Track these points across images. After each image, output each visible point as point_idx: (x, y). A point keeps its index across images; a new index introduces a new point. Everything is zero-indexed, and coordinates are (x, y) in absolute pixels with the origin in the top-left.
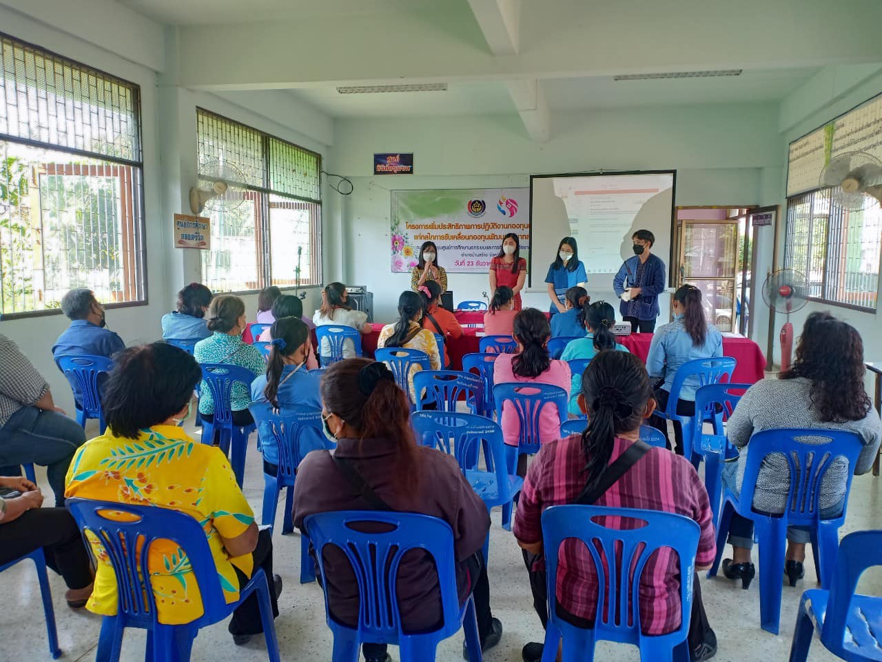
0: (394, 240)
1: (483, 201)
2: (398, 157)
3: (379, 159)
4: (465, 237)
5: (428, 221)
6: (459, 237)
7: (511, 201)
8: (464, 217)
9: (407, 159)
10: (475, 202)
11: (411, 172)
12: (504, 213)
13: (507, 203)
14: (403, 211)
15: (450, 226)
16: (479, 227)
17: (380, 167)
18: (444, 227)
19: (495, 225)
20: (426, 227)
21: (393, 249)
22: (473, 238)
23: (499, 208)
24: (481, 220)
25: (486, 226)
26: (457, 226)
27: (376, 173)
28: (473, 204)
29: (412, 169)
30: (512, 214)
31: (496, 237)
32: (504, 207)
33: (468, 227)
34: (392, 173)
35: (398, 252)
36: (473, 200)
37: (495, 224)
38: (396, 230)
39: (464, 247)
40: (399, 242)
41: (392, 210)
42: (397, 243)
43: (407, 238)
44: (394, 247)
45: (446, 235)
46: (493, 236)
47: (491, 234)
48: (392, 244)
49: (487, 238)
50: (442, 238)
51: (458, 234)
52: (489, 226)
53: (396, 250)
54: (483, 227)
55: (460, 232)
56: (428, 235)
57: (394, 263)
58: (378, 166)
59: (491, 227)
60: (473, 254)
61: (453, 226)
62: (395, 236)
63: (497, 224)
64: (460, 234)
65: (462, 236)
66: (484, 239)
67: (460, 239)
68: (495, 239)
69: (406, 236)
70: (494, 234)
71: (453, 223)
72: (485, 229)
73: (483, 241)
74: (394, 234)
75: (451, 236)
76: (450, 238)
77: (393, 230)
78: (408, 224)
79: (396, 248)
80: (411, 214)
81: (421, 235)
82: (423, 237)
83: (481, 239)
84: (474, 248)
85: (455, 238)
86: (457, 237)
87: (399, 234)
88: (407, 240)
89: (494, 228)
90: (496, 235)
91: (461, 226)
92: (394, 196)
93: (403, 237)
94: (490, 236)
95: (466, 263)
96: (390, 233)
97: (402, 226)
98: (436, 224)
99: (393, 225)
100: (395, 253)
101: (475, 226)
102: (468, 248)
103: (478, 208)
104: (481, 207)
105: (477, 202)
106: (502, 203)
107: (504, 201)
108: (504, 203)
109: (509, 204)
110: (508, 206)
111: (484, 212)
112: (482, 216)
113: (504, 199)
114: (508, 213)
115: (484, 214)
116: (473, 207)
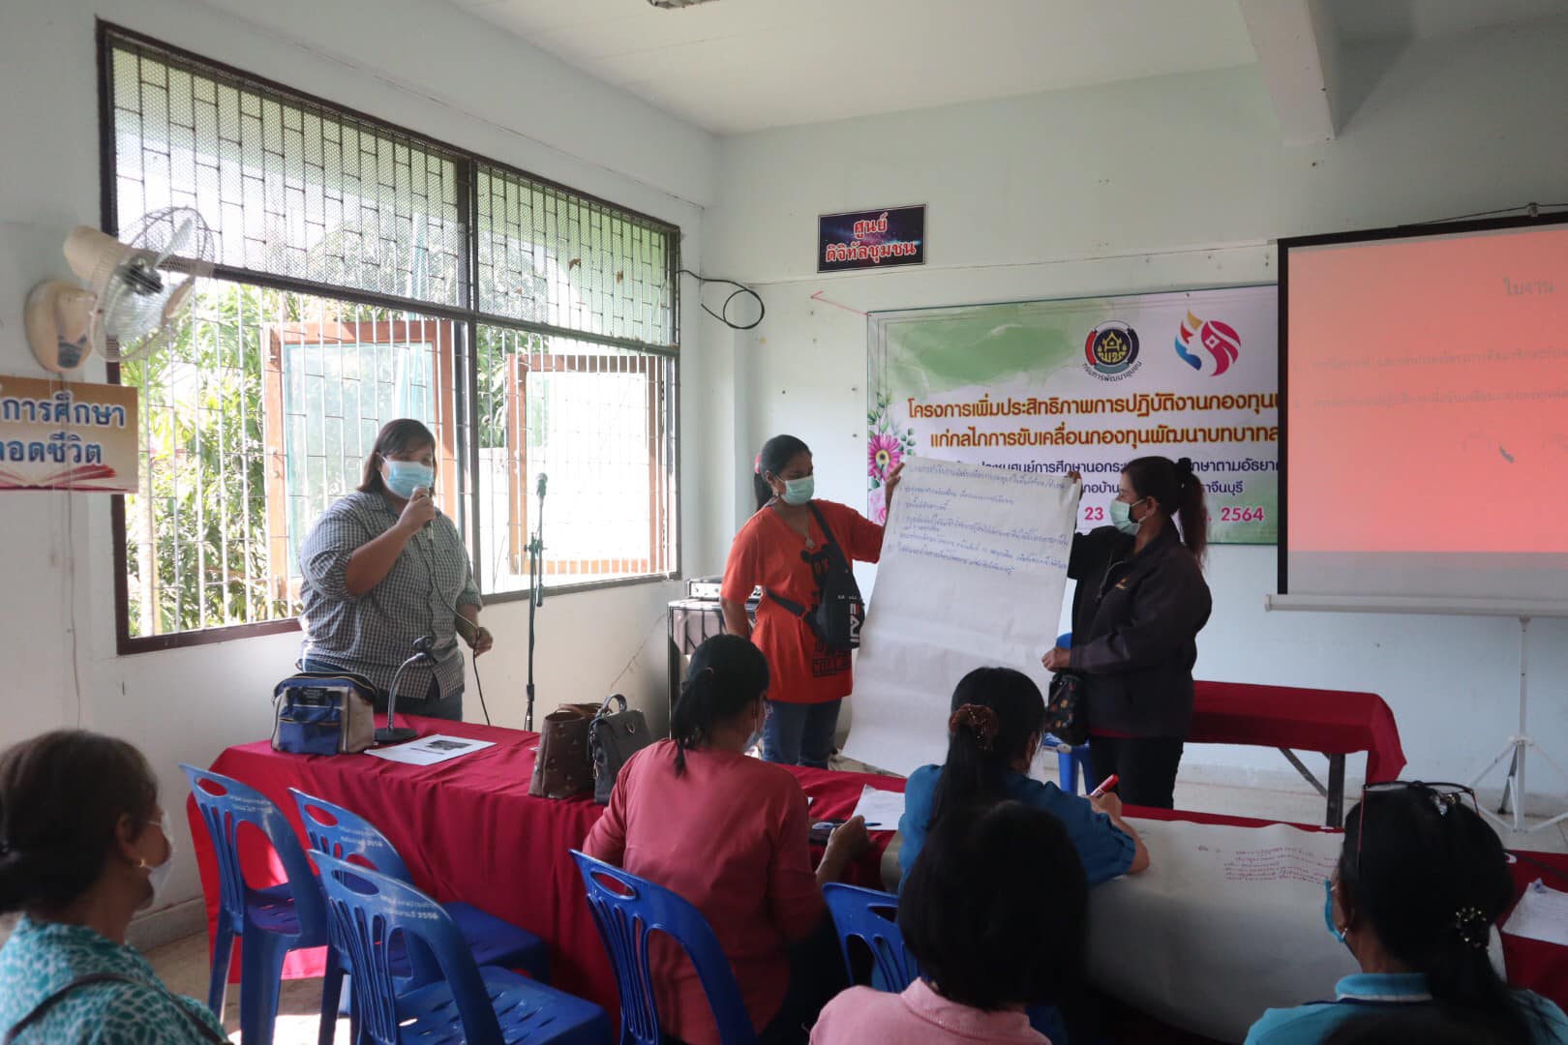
0: (876, 447)
1: (1132, 333)
2: (883, 219)
3: (834, 228)
4: (1078, 437)
5: (970, 394)
6: (1061, 436)
7: (1218, 325)
8: (1076, 380)
9: (908, 223)
10: (1105, 334)
11: (918, 258)
12: (1196, 363)
13: (1206, 333)
14: (900, 369)
15: (1034, 406)
16: (1119, 406)
17: (836, 251)
18: (1014, 408)
19: (1167, 401)
20: (966, 410)
21: (871, 473)
22: (1102, 439)
23: (1181, 351)
24: (1124, 387)
25: (1143, 404)
26: (1054, 406)
27: (825, 266)
28: (1099, 342)
29: (920, 249)
30: (1222, 367)
31: (1171, 436)
32: (1196, 346)
33: (1086, 407)
34: (867, 263)
36: (1100, 330)
37: (1169, 397)
38: (882, 422)
39: (1076, 465)
40: (889, 454)
41: (872, 365)
42: (883, 457)
43: (912, 443)
44: (876, 467)
45: (1022, 433)
46: (1163, 431)
47: (1155, 428)
48: (870, 461)
49: (1144, 438)
50: (1011, 439)
51: (1057, 427)
52: (1150, 405)
53: (882, 476)
54: (1131, 407)
55: (1063, 424)
56: (970, 433)
57: (876, 511)
58: (831, 248)
59: (1156, 406)
60: (1103, 485)
61: (1043, 407)
62: (877, 439)
63: (1175, 398)
64: (1063, 429)
65: (1068, 434)
66: (1135, 441)
67: (1063, 443)
68: (1168, 441)
69: (909, 438)
70: (1166, 427)
71: (1044, 397)
72: (1136, 413)
73: (1132, 448)
74: (877, 433)
75: (1036, 434)
76: (1032, 440)
77: (874, 420)
78: (914, 403)
79: (881, 471)
80: (924, 375)
81: (949, 435)
82: (955, 438)
83: (1127, 442)
84: (1104, 468)
85: (1048, 441)
86: (1054, 437)
87: (890, 431)
88: (910, 447)
89: (1165, 409)
90: (1171, 428)
91: (1066, 405)
92: (875, 327)
93: (899, 441)
94: (1153, 432)
95: (1082, 513)
96: (864, 428)
97: (898, 411)
98: (993, 401)
99: (874, 407)
100: (877, 485)
101: (1108, 405)
102: (1086, 466)
103: (1115, 350)
104: (1124, 348)
105: (1112, 335)
106: (1190, 335)
107: (1196, 328)
108: (1197, 333)
109: (1212, 337)
110: (1208, 342)
111: (1136, 362)
112: (1129, 374)
113: (1196, 322)
114: (1209, 362)
115: (1136, 368)
116: (1100, 349)
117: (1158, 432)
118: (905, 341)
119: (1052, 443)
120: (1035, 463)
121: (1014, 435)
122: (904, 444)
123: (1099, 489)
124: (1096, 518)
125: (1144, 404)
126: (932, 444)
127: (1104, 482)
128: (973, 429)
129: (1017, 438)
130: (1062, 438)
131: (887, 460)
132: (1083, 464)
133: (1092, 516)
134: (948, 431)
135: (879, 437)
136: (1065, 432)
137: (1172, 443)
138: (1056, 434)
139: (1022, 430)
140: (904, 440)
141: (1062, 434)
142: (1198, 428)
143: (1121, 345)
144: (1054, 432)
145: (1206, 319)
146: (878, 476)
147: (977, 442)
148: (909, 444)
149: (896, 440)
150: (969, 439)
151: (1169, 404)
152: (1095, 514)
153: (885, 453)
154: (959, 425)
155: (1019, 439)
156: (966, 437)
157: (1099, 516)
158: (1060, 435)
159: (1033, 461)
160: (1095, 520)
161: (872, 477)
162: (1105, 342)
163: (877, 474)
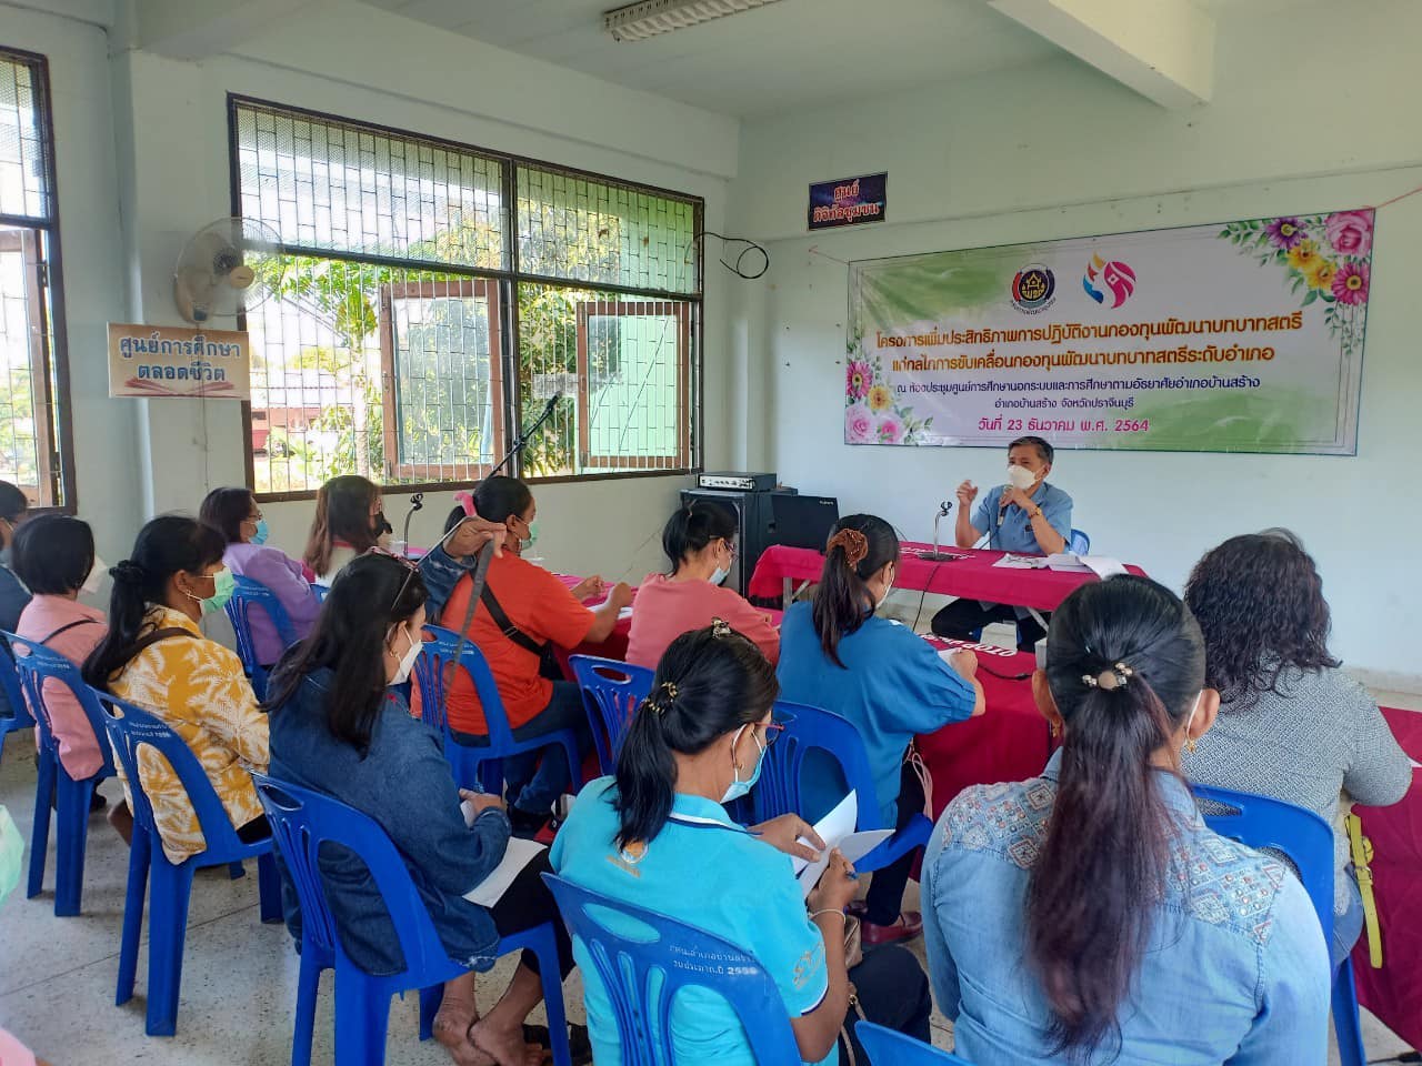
0: (852, 371)
1: (1049, 272)
2: (856, 185)
3: (820, 194)
4: (1004, 362)
6: (991, 361)
7: (1117, 265)
8: (1002, 313)
9: (874, 188)
10: (1029, 274)
11: (880, 217)
12: (1099, 297)
13: (1108, 272)
14: (872, 307)
15: (971, 336)
16: (1037, 335)
17: (821, 212)
18: (957, 339)
19: (1074, 330)
20: (921, 341)
21: (849, 392)
23: (1087, 287)
24: (1041, 319)
26: (986, 337)
27: (813, 225)
28: (1023, 282)
29: (882, 209)
30: (1120, 299)
31: (1078, 360)
32: (1099, 284)
33: (1013, 337)
34: (843, 222)
35: (859, 398)
36: (1025, 271)
37: (1077, 327)
38: (857, 352)
39: (1002, 385)
40: (862, 377)
41: (850, 305)
42: (857, 380)
43: (880, 367)
44: (852, 387)
45: (962, 359)
46: (1071, 356)
47: (1065, 353)
48: (848, 382)
49: (1056, 361)
50: (954, 364)
51: (989, 354)
52: (1062, 333)
53: (856, 395)
54: (1047, 336)
55: (993, 351)
56: (923, 359)
57: (851, 423)
58: (818, 210)
59: (1066, 334)
60: (1023, 401)
61: (978, 337)
62: (853, 365)
63: (1082, 327)
64: (992, 355)
65: (997, 359)
66: (1049, 364)
67: (993, 366)
68: (1075, 364)
69: (878, 364)
70: (1073, 352)
71: (979, 329)
72: (1050, 340)
73: (1046, 370)
74: (853, 360)
75: (972, 360)
76: (969, 365)
77: (851, 350)
78: (882, 336)
79: (856, 391)
80: (889, 312)
81: (907, 361)
82: (911, 364)
83: (1043, 365)
84: (1024, 387)
85: (981, 365)
86: (986, 362)
87: (863, 359)
88: (878, 371)
89: (1074, 337)
90: (1077, 353)
91: (996, 335)
92: (854, 275)
93: (870, 366)
94: (1063, 356)
95: (1005, 424)
96: (843, 355)
97: (870, 342)
98: (940, 333)
99: (851, 340)
100: (853, 402)
101: (1029, 335)
102: (1010, 386)
103: (1036, 288)
104: (1043, 286)
105: (1034, 275)
106: (1096, 274)
107: (1100, 267)
108: (1101, 272)
109: (1113, 276)
110: (1109, 280)
111: (1052, 297)
112: (1045, 309)
113: (1099, 262)
114: (1110, 297)
115: (1052, 302)
116: (1024, 288)
117: (1067, 356)
118: (876, 285)
119: (984, 367)
120: (971, 384)
121: (956, 360)
122: (873, 369)
123: (1020, 404)
125: (1057, 332)
126: (894, 369)
127: (1024, 399)
128: (925, 356)
129: (957, 363)
130: (993, 362)
131: (860, 382)
132: (1007, 384)
133: (1014, 426)
134: (906, 358)
135: (855, 363)
136: (995, 358)
137: (1078, 366)
138: (988, 360)
139: (962, 356)
140: (873, 366)
141: (992, 359)
142: (1098, 353)
143: (1040, 284)
144: (986, 358)
145: (1108, 260)
147: (927, 366)
148: (877, 369)
149: (867, 366)
150: (921, 365)
151: (1076, 332)
152: (1016, 424)
153: (859, 376)
154: (916, 352)
155: (959, 363)
156: (919, 363)
157: (1019, 426)
159: (969, 382)
160: (1017, 430)
161: (849, 395)
162: (1028, 282)
163: (854, 393)
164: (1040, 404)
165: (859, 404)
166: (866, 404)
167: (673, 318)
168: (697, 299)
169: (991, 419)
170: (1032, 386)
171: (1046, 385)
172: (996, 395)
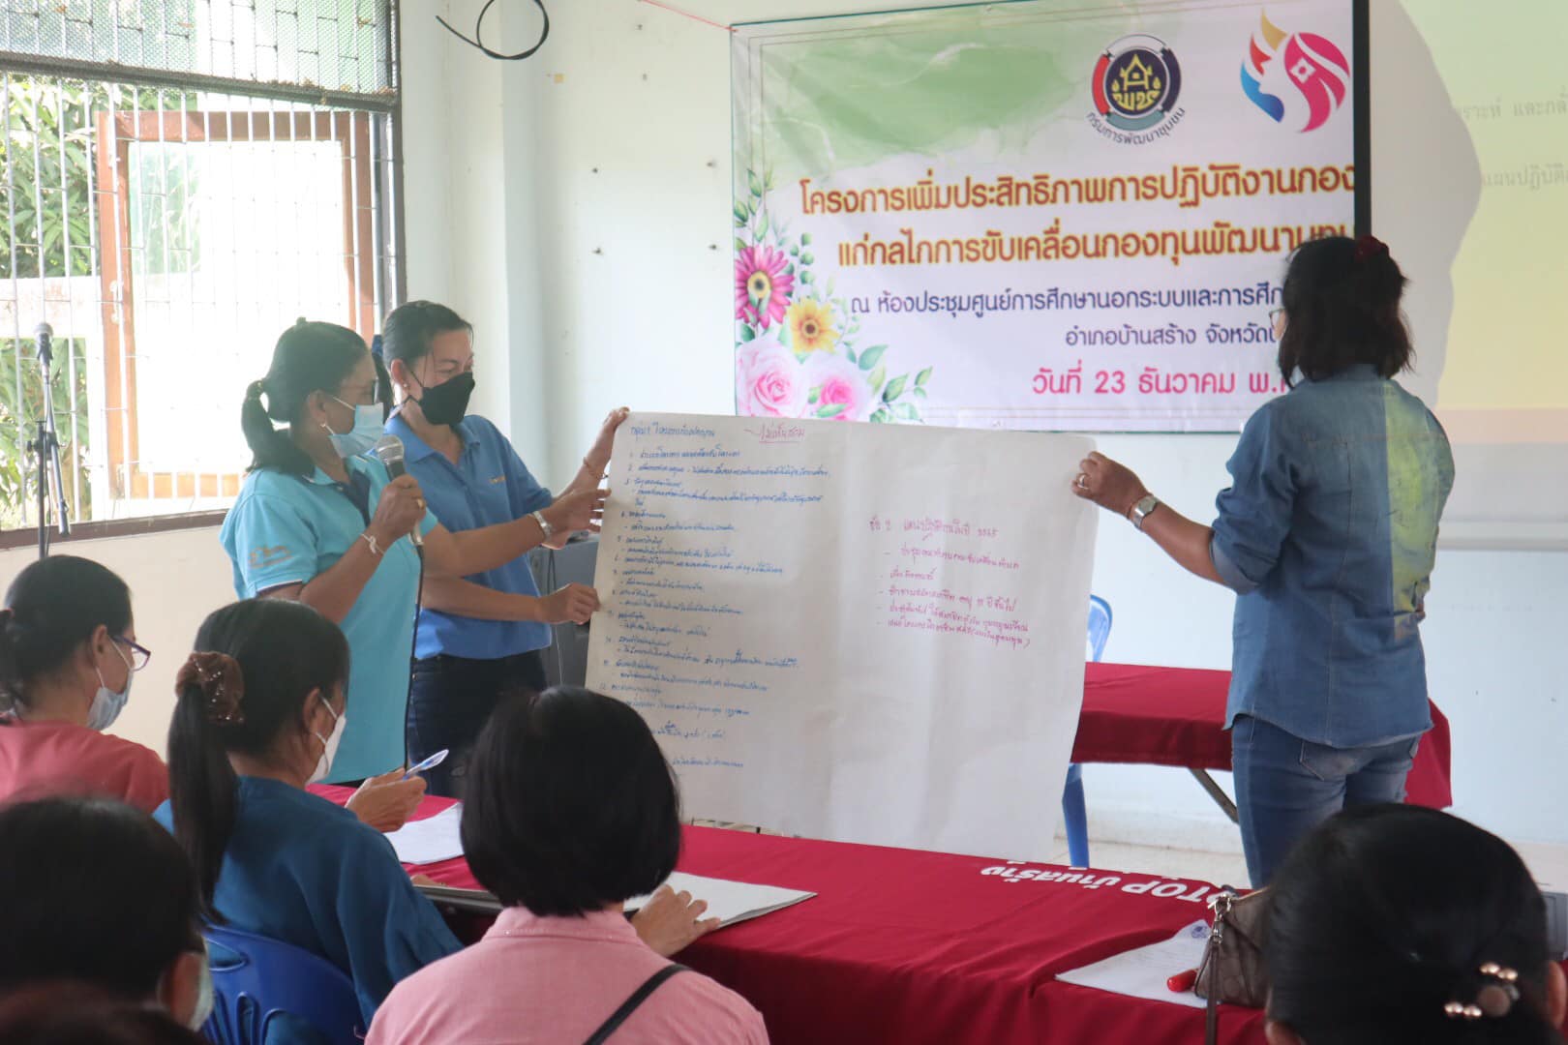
0: (747, 269)
1: (1168, 55)
4: (1081, 245)
5: (900, 171)
6: (1054, 245)
7: (1312, 40)
8: (1076, 141)
10: (1125, 59)
12: (1275, 108)
13: (1293, 55)
14: (788, 128)
15: (1009, 190)
16: (1149, 188)
18: (976, 195)
19: (1229, 178)
20: (897, 200)
21: (741, 314)
22: (1122, 247)
23: (1251, 87)
24: (1157, 154)
25: (1189, 185)
26: (1042, 191)
28: (1114, 74)
30: (1317, 116)
31: (1236, 241)
32: (1275, 79)
33: (1095, 192)
35: (766, 326)
36: (1117, 51)
37: (1231, 171)
38: (756, 222)
39: (1079, 296)
40: (771, 280)
41: (739, 119)
42: (759, 285)
43: (809, 258)
44: (748, 303)
45: (990, 239)
46: (1222, 233)
47: (1210, 228)
48: (738, 292)
49: (1190, 245)
50: (970, 251)
51: (1048, 228)
52: (1200, 185)
53: (759, 320)
54: (1169, 190)
55: (1057, 222)
56: (904, 240)
57: (749, 383)
59: (1211, 188)
60: (1124, 331)
61: (1023, 191)
62: (748, 253)
63: (1242, 174)
64: (1055, 231)
65: (1065, 240)
66: (1176, 251)
67: (1057, 256)
68: (1231, 250)
69: (803, 250)
70: (1227, 225)
71: (1024, 175)
72: (1178, 200)
73: (1172, 263)
74: (749, 242)
75: (1012, 241)
76: (1007, 252)
77: (744, 220)
78: (811, 189)
79: (757, 312)
80: (823, 135)
81: (869, 244)
82: (879, 250)
83: (1163, 252)
84: (1126, 301)
86: (1043, 246)
87: (771, 240)
88: (805, 267)
89: (1226, 193)
90: (1235, 226)
91: (1061, 188)
92: (743, 51)
93: (787, 256)
94: (1205, 234)
95: (1089, 382)
96: (727, 234)
97: (784, 202)
98: (941, 181)
99: (743, 196)
100: (751, 335)
101: (1131, 187)
102: (1096, 298)
103: (1141, 88)
104: (1157, 84)
105: (1136, 61)
106: (1266, 58)
107: (1274, 47)
108: (1278, 55)
109: (1303, 63)
110: (1295, 71)
111: (1175, 109)
112: (1164, 131)
113: (1275, 36)
114: (1298, 107)
115: (1175, 119)
116: (1116, 87)
117: (1213, 233)
118: (792, 75)
119: (1038, 257)
120: (1012, 294)
121: (976, 243)
122: (795, 261)
123: (1118, 337)
124: (1114, 390)
125: (1190, 182)
126: (841, 263)
127: (1126, 326)
128: (908, 233)
129: (980, 247)
130: (1056, 247)
131: (767, 292)
132: (1090, 294)
133: (1107, 387)
134: (866, 237)
135: (753, 249)
136: (1060, 237)
137: (1238, 254)
138: (1046, 241)
139: (990, 234)
140: (795, 254)
141: (1056, 240)
142: (1280, 227)
143: (1151, 79)
144: (1042, 237)
145: (1293, 29)
146: (752, 318)
147: (914, 256)
148: (803, 262)
149: (781, 254)
150: (901, 252)
151: (1231, 183)
152: (1112, 382)
153: (764, 278)
154: (887, 225)
155: (985, 249)
156: (897, 248)
157: (1118, 387)
158: (1051, 243)
159: (1008, 290)
160: (1111, 393)
161: (742, 320)
162: (1124, 74)
163: (751, 315)
164: (1162, 335)
165: (767, 339)
166: (781, 340)
167: (333, 148)
168: (387, 105)
169: (1059, 371)
170: (1144, 298)
171: (1171, 295)
172: (1066, 318)
